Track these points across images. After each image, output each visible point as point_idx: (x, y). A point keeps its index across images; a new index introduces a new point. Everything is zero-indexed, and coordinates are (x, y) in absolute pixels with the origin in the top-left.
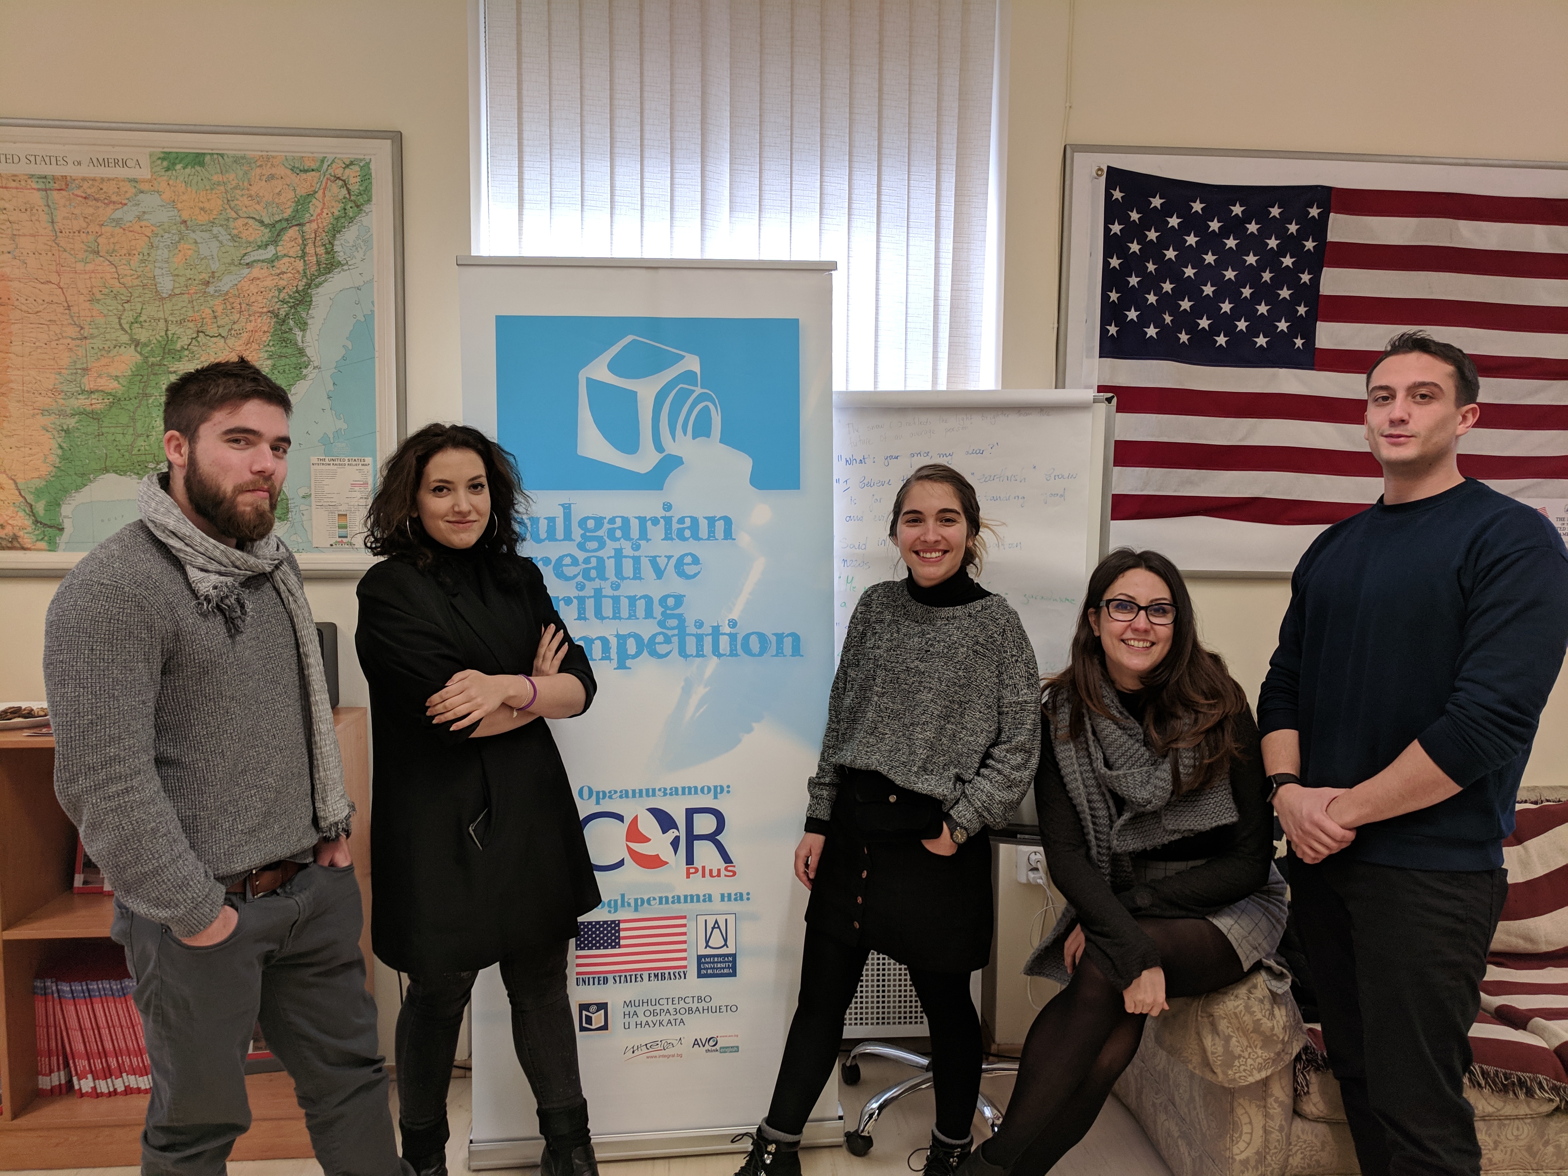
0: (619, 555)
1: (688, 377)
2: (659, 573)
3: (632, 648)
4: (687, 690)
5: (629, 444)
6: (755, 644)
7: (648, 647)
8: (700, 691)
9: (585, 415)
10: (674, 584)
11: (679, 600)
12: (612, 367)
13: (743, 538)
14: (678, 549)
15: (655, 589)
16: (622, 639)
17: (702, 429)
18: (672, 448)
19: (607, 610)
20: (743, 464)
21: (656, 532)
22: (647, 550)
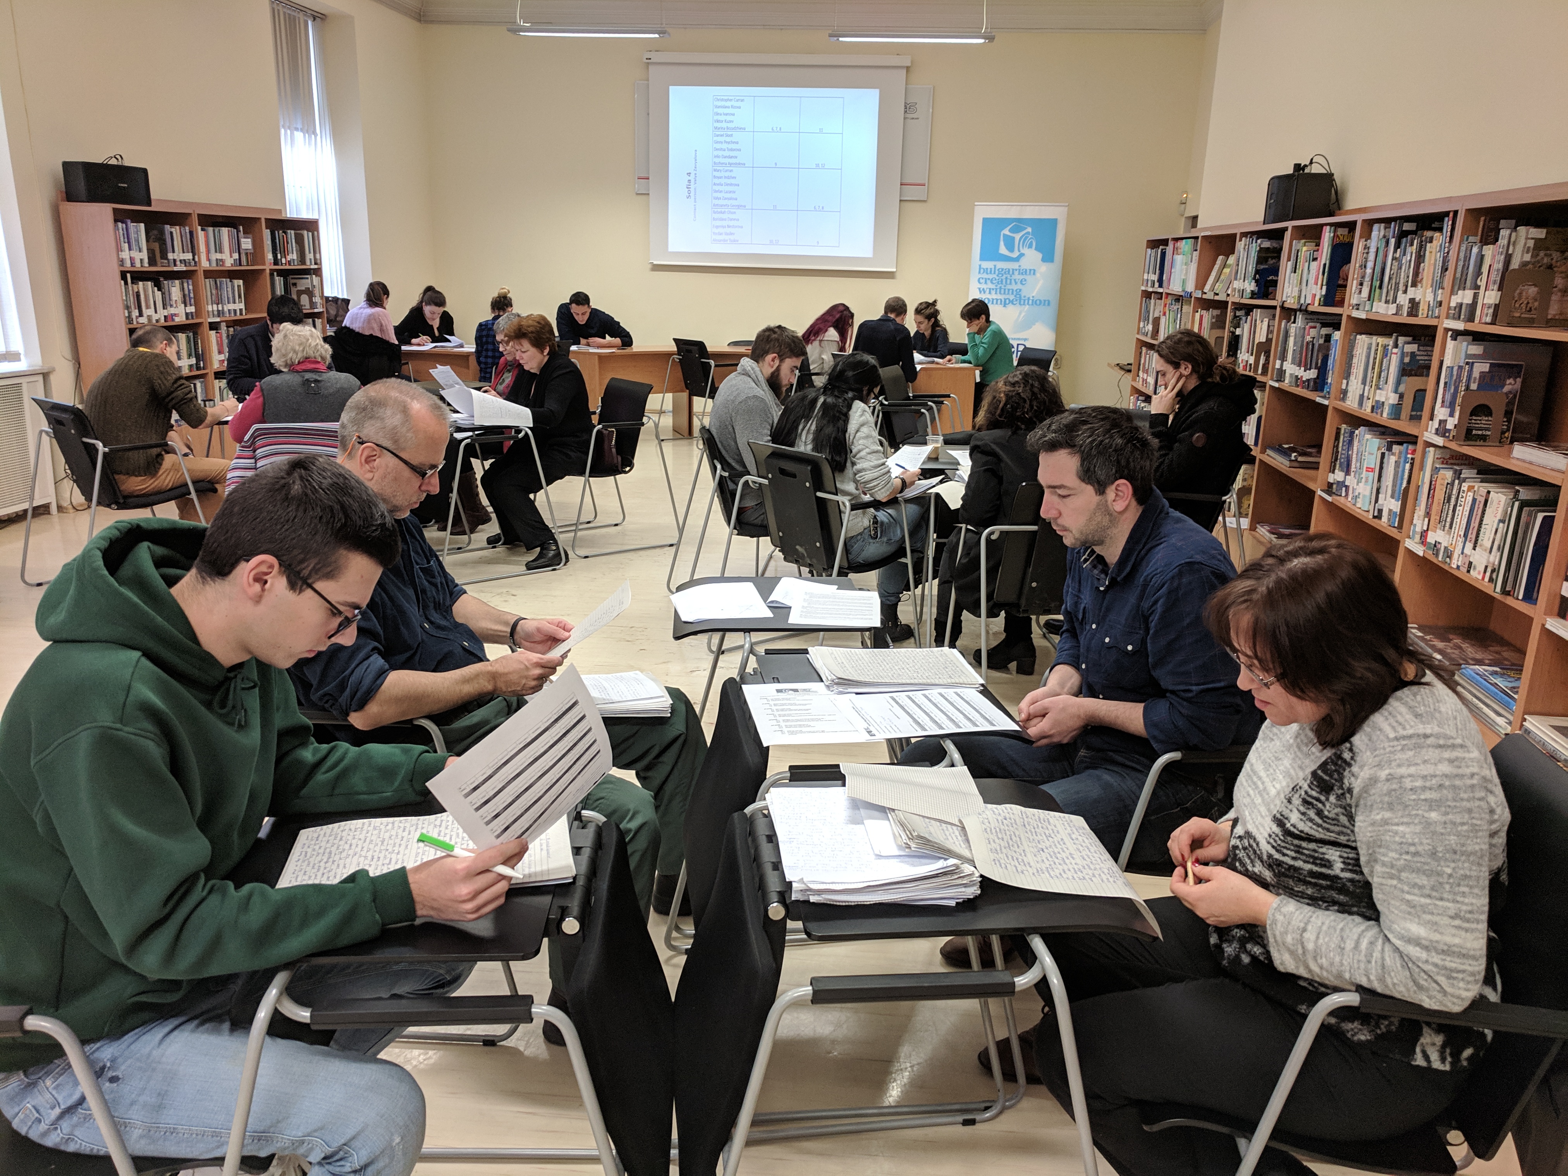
0: (1006, 278)
1: (1028, 233)
2: (1016, 283)
3: (1007, 301)
4: (1020, 313)
5: (1011, 250)
6: (1038, 302)
7: (1012, 302)
8: (1023, 314)
9: (1002, 243)
10: (1019, 286)
11: (1020, 290)
12: (1010, 231)
13: (1038, 275)
14: (1021, 277)
15: (1014, 287)
16: (1005, 300)
17: (1030, 246)
18: (1022, 251)
19: (1002, 291)
20: (1040, 256)
21: (1016, 273)
22: (1014, 277)
